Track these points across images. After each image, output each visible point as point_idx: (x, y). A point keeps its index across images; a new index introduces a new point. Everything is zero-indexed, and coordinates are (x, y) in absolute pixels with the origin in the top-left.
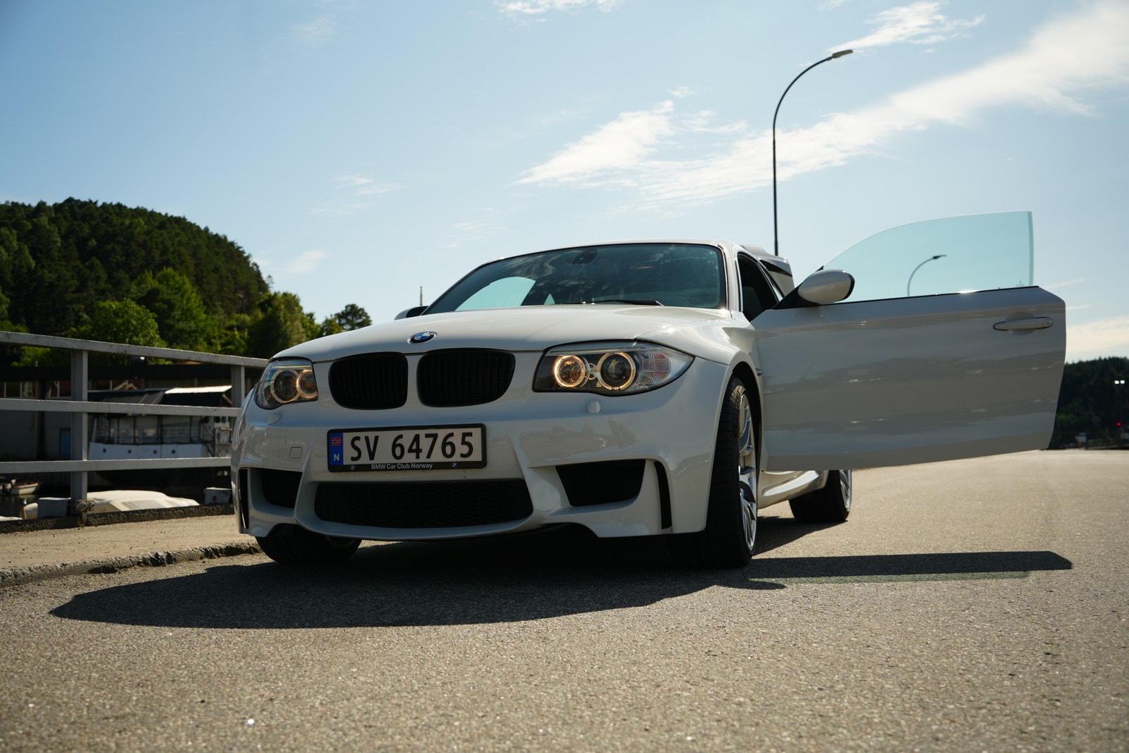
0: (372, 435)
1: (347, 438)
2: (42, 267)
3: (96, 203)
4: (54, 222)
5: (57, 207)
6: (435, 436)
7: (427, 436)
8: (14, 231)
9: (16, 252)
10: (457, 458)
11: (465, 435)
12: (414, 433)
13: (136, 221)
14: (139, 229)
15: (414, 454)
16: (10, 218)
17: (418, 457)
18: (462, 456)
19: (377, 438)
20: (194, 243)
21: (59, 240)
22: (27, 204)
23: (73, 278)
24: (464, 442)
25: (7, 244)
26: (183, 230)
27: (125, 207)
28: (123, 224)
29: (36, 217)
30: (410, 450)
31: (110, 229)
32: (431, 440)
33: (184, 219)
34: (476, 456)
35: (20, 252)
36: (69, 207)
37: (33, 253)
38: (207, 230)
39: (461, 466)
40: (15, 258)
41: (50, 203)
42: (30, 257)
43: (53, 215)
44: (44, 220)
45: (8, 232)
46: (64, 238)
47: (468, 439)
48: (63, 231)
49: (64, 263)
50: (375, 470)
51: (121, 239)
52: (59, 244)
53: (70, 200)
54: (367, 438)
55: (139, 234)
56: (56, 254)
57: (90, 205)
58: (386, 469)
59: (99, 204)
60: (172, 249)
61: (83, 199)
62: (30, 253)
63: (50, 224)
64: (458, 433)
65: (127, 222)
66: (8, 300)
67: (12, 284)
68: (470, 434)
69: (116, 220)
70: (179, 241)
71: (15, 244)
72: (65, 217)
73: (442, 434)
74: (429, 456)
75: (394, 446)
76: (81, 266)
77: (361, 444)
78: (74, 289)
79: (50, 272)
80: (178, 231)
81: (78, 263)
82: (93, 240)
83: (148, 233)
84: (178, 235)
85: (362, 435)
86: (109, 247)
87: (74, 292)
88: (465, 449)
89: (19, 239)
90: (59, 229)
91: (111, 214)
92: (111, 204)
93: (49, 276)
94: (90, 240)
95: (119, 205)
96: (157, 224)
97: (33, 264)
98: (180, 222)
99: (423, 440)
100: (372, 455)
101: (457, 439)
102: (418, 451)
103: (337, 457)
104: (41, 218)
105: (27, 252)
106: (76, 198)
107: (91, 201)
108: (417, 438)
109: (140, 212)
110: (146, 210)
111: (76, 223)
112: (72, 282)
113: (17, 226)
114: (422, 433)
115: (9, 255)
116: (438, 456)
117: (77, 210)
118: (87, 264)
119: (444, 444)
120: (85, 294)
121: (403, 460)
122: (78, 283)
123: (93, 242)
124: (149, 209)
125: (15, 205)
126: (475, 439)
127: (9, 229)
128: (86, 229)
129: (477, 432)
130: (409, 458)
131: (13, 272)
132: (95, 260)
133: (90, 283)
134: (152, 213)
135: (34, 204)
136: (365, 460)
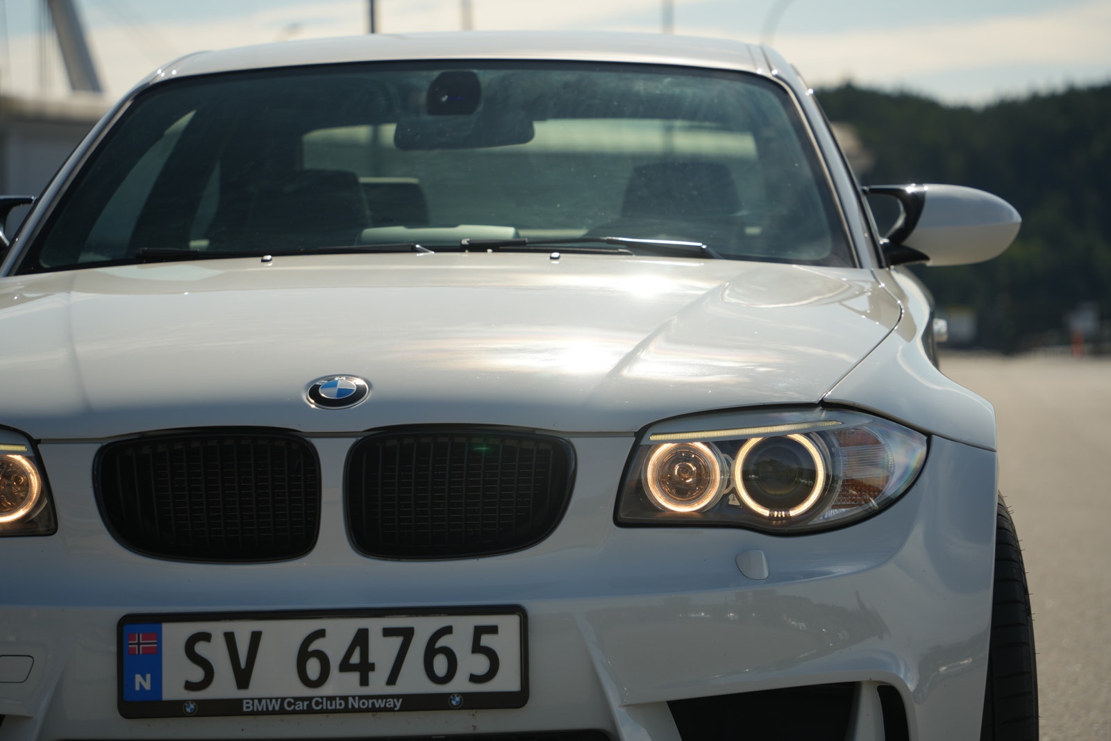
0: (243, 631)
1: (174, 636)
6: (407, 634)
7: (388, 632)
10: (460, 684)
11: (479, 631)
12: (351, 626)
15: (355, 677)
17: (364, 682)
18: (474, 679)
19: (256, 637)
24: (477, 648)
30: (345, 666)
32: (397, 641)
34: (508, 680)
39: (472, 702)
47: (486, 640)
50: (253, 713)
54: (230, 638)
58: (282, 711)
64: (464, 626)
68: (493, 630)
73: (424, 627)
74: (392, 680)
75: (304, 655)
77: (215, 651)
85: (217, 629)
88: (480, 664)
99: (376, 640)
100: (243, 677)
101: (460, 641)
102: (365, 669)
103: (142, 682)
108: (361, 638)
114: (375, 626)
116: (414, 680)
119: (431, 652)
121: (328, 689)
126: (506, 640)
129: (509, 625)
130: (342, 684)
136: (224, 687)
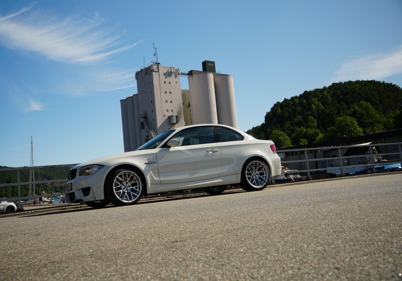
2: (326, 108)
3: (342, 82)
4: (328, 92)
5: (330, 87)
8: (316, 98)
9: (317, 105)
13: (355, 85)
14: (357, 88)
16: (315, 95)
20: (378, 88)
21: (330, 98)
22: (320, 88)
23: (335, 110)
25: (314, 103)
26: (374, 85)
27: (352, 81)
28: (351, 88)
29: (323, 92)
31: (347, 91)
33: (374, 81)
35: (318, 105)
36: (333, 86)
37: (323, 105)
38: (384, 82)
40: (317, 107)
41: (327, 86)
42: (322, 106)
43: (328, 90)
44: (325, 92)
45: (314, 99)
46: (332, 97)
48: (332, 95)
49: (332, 106)
51: (351, 93)
52: (331, 100)
53: (334, 84)
55: (357, 90)
56: (329, 103)
57: (340, 83)
59: (343, 83)
60: (369, 93)
61: (337, 83)
62: (322, 105)
63: (327, 93)
65: (352, 87)
66: (316, 121)
67: (317, 116)
69: (349, 87)
70: (372, 89)
71: (317, 103)
72: (332, 90)
76: (338, 105)
78: (336, 114)
79: (328, 110)
80: (372, 85)
81: (337, 105)
82: (341, 96)
83: (360, 89)
84: (371, 87)
86: (347, 97)
87: (336, 115)
89: (318, 101)
90: (330, 95)
91: (346, 85)
92: (347, 82)
93: (328, 111)
94: (340, 96)
95: (350, 81)
96: (363, 85)
97: (323, 108)
98: (373, 82)
104: (324, 92)
105: (320, 104)
106: (335, 83)
107: (340, 82)
109: (358, 82)
110: (359, 81)
111: (335, 91)
112: (335, 111)
113: (317, 96)
115: (315, 107)
117: (336, 87)
118: (340, 104)
120: (340, 115)
122: (337, 112)
123: (342, 96)
124: (361, 80)
125: (317, 90)
127: (315, 98)
128: (339, 92)
131: (317, 112)
132: (343, 103)
133: (341, 111)
134: (362, 81)
135: (322, 88)
